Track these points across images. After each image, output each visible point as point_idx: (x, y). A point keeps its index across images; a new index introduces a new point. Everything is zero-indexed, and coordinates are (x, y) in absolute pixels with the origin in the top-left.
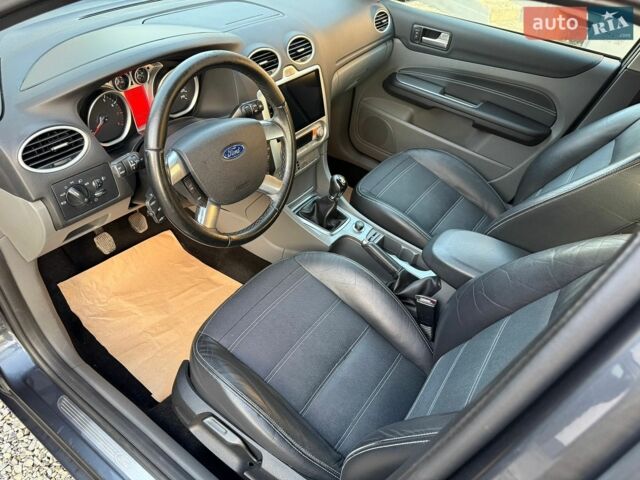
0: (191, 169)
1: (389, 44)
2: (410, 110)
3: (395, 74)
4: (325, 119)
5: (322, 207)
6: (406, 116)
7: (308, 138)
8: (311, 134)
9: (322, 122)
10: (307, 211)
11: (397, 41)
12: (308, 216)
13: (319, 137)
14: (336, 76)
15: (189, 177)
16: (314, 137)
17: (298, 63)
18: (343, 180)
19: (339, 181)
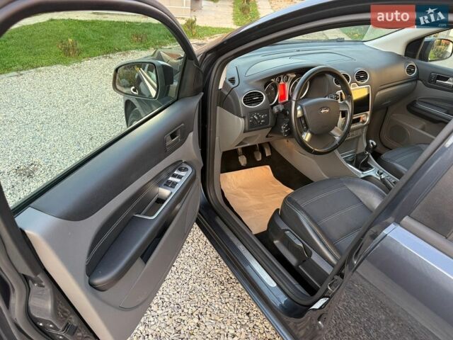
0: (305, 113)
1: (414, 83)
2: (424, 123)
3: (415, 101)
4: (368, 113)
5: (359, 158)
6: (420, 126)
7: (358, 120)
8: (359, 118)
9: (367, 114)
10: (349, 159)
11: (420, 82)
12: (351, 163)
13: (364, 122)
14: (378, 94)
15: (303, 117)
16: (361, 121)
17: (359, 82)
18: (375, 143)
19: (372, 143)
